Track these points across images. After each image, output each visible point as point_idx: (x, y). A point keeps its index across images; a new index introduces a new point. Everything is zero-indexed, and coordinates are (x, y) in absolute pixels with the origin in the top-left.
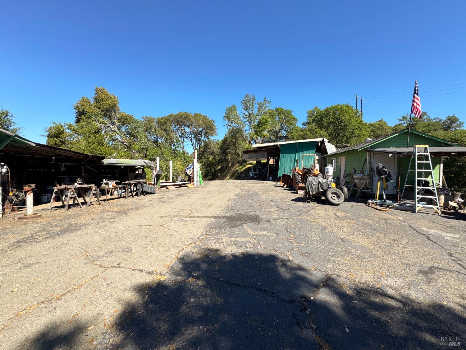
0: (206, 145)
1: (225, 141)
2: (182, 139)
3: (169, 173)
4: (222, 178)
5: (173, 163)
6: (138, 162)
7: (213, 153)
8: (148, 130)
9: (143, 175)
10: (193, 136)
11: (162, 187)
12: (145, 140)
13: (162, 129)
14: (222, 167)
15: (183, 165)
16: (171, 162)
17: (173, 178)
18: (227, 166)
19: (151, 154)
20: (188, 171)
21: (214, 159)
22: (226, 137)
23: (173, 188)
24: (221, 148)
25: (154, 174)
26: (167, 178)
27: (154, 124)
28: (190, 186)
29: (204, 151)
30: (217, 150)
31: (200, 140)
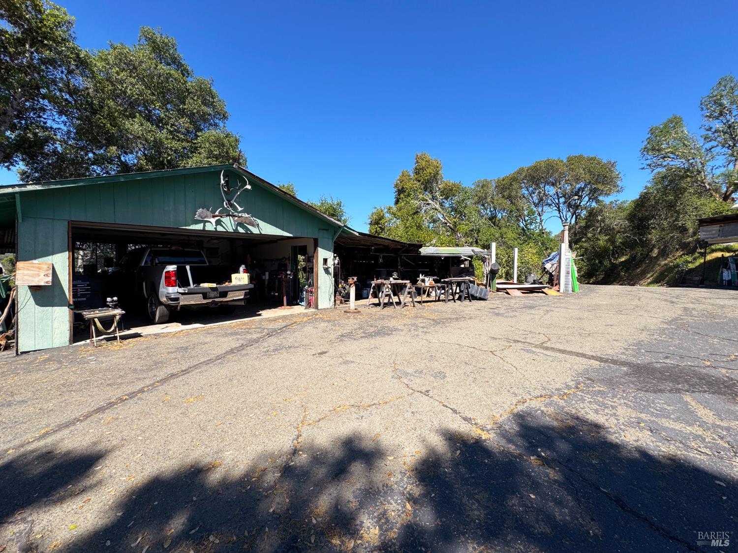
0: (592, 214)
1: (642, 202)
2: (540, 209)
3: (513, 268)
4: (632, 281)
5: (521, 251)
6: (464, 251)
7: (608, 230)
8: (481, 201)
9: (470, 271)
10: (562, 200)
11: (498, 290)
12: (477, 217)
13: (503, 197)
14: (633, 258)
15: (539, 254)
16: (516, 250)
17: (519, 276)
18: (647, 256)
19: (485, 238)
20: (548, 266)
21: (612, 241)
22: (646, 193)
23: (518, 293)
24: (631, 217)
25: (487, 269)
26: (508, 276)
27: (492, 189)
28: (552, 292)
29: (587, 227)
30: (618, 222)
31: (577, 207)
